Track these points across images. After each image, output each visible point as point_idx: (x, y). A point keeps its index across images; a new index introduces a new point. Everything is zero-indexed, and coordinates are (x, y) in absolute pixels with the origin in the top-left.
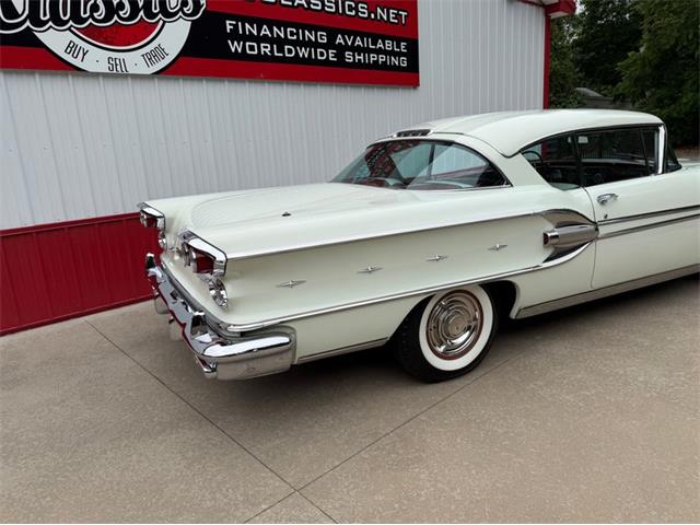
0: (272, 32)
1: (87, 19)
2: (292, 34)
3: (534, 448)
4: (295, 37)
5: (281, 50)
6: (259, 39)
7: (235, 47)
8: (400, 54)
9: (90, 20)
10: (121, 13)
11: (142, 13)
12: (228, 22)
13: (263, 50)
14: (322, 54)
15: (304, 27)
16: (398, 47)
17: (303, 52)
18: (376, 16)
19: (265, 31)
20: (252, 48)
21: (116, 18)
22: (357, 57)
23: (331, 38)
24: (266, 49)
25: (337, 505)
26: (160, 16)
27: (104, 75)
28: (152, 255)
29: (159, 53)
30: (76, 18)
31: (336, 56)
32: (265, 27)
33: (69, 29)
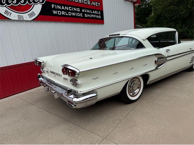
0: (65, 8)
1: (11, 3)
2: (70, 9)
3: (165, 118)
4: (71, 10)
5: (67, 13)
6: (62, 10)
7: (55, 12)
8: (99, 15)
9: (12, 4)
10: (21, 2)
11: (27, 2)
12: (52, 5)
13: (62, 13)
14: (79, 15)
15: (74, 7)
16: (98, 13)
17: (74, 14)
18: (92, 4)
19: (63, 8)
20: (59, 13)
21: (19, 3)
22: (88, 16)
23: (81, 10)
24: (63, 13)
25: (118, 141)
26: (33, 3)
27: (17, 21)
28: (40, 74)
29: (33, 14)
30: (7, 3)
31: (82, 15)
32: (63, 6)
33: (5, 6)
